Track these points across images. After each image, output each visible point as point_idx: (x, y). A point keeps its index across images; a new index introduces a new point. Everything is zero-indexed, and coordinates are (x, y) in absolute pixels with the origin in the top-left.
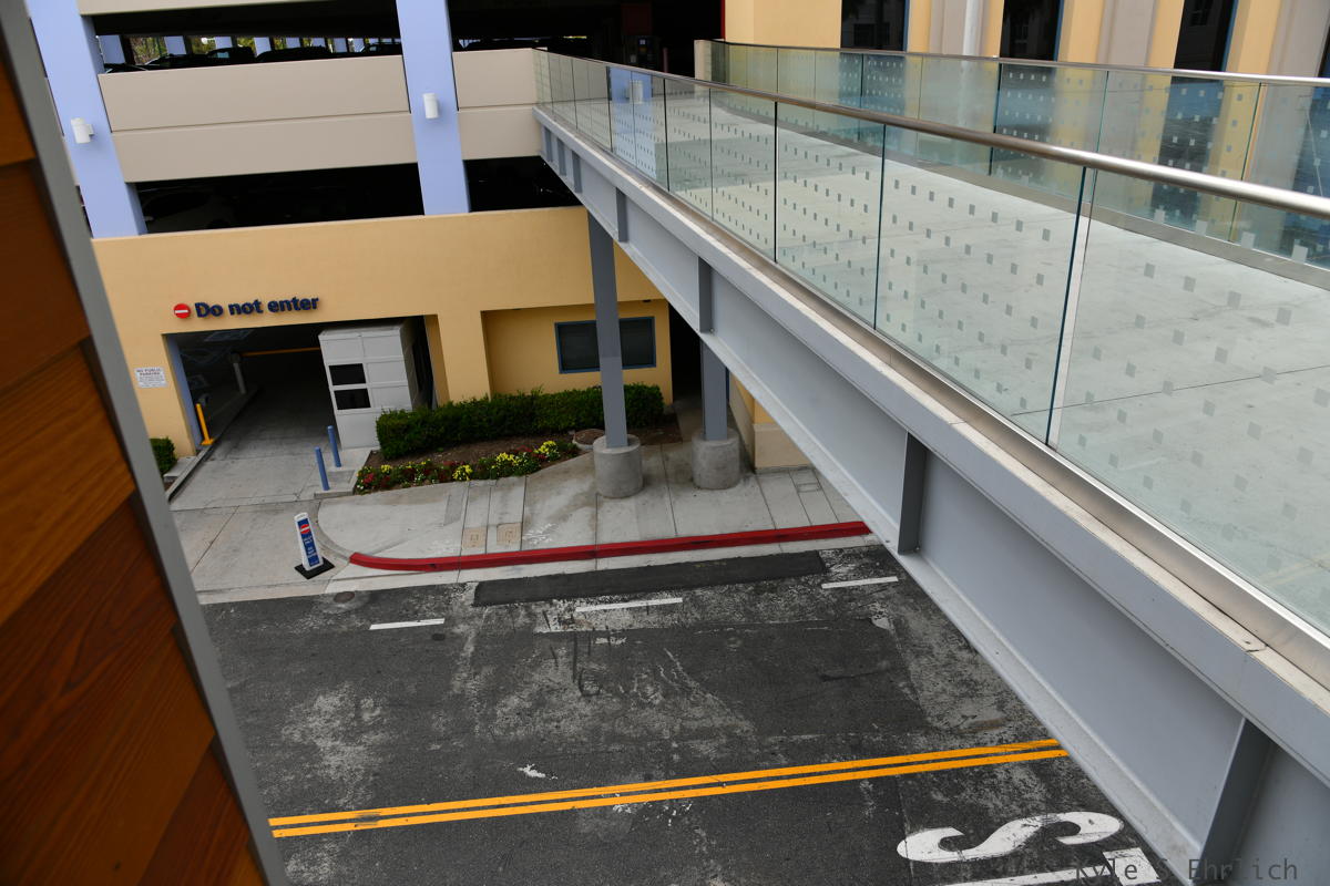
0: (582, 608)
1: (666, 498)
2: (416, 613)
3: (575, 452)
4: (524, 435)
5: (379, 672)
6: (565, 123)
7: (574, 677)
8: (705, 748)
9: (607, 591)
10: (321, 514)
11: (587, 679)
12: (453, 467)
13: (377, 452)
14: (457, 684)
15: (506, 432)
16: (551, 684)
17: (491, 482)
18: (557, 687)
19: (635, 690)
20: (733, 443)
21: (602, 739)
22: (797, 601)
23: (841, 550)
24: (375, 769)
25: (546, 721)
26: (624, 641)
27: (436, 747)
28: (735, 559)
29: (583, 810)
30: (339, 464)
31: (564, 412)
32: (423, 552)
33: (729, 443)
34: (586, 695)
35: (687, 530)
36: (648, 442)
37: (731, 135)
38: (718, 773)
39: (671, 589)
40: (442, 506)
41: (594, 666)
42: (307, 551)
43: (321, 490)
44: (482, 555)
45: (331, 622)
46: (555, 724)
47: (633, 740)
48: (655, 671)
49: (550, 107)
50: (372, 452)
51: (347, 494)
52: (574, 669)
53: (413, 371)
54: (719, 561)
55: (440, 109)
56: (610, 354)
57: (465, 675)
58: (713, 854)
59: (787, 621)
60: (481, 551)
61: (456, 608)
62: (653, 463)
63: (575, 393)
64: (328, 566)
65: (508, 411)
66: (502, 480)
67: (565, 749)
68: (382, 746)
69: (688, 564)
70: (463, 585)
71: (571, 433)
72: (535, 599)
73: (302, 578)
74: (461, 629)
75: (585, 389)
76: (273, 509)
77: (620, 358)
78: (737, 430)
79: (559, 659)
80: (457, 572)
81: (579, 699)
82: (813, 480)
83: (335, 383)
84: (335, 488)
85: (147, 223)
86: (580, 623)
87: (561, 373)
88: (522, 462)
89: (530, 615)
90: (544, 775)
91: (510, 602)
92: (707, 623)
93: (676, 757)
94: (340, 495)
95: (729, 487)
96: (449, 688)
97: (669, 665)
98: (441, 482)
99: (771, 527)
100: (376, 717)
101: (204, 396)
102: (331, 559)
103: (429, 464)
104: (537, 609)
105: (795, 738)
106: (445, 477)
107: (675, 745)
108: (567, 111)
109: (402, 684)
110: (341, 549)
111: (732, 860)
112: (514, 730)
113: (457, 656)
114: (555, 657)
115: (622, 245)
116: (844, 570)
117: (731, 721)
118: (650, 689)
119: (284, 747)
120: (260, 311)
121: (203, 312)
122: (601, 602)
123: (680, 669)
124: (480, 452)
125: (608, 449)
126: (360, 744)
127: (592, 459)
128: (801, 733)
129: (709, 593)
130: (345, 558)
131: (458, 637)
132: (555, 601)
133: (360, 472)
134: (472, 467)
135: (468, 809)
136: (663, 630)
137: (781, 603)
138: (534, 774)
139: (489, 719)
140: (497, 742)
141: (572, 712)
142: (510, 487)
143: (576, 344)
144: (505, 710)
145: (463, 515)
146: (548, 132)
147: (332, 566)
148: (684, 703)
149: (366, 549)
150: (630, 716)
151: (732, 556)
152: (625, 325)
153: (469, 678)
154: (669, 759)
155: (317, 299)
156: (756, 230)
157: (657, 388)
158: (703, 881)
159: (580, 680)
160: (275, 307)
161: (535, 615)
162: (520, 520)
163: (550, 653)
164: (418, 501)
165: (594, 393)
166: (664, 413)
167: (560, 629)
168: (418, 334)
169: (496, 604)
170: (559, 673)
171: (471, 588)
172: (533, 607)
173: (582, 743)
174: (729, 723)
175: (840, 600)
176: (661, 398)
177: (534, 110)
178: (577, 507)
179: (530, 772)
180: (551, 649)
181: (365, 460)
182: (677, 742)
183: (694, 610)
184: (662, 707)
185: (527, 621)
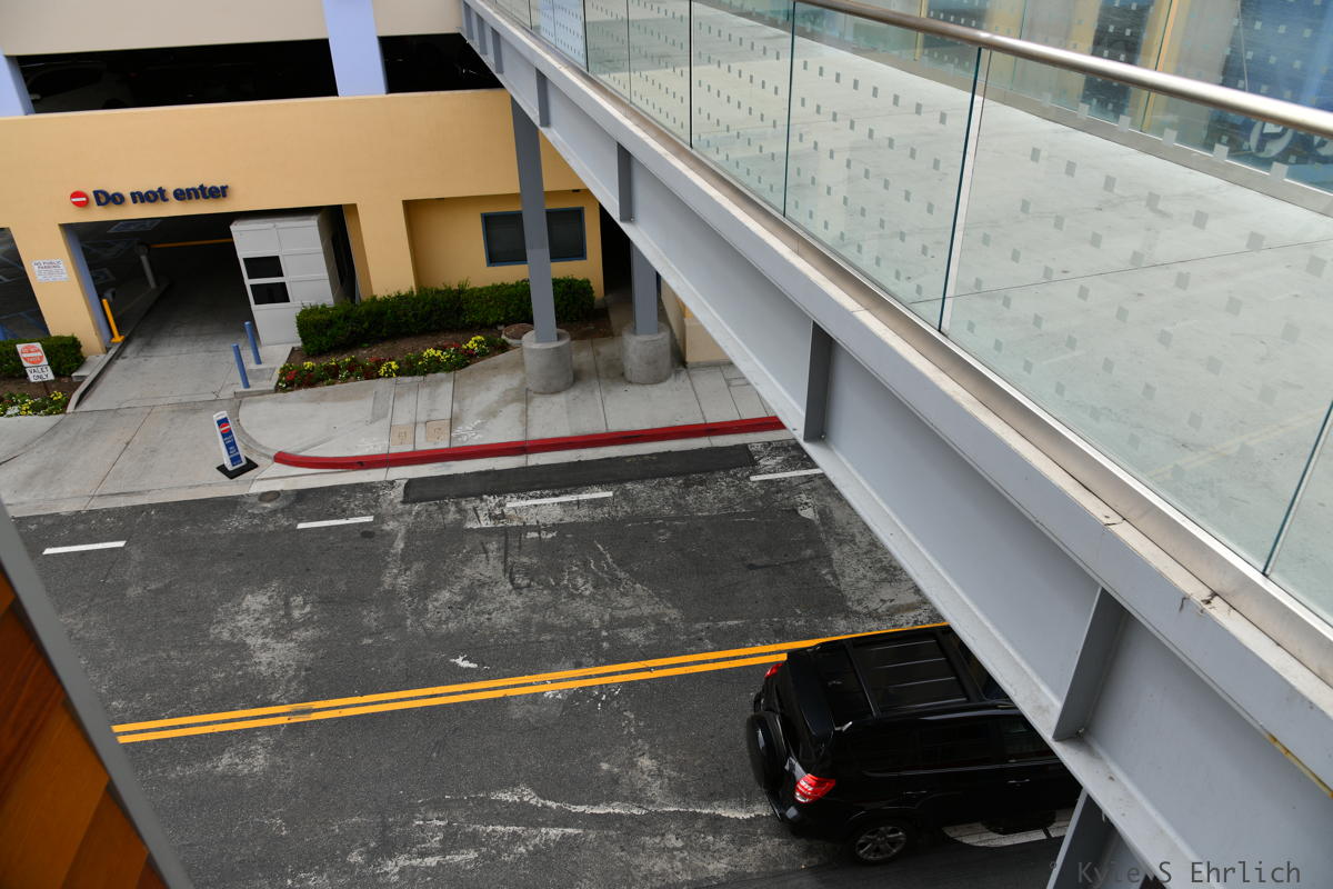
0: (513, 504)
1: (597, 393)
2: (344, 511)
3: (504, 347)
4: (451, 330)
5: (308, 570)
7: (505, 571)
8: (634, 636)
9: (538, 486)
10: (242, 413)
11: (518, 572)
12: (379, 363)
13: (299, 349)
14: (387, 580)
15: (433, 326)
16: (482, 578)
17: (418, 378)
18: (488, 580)
20: (664, 337)
21: (533, 630)
22: (725, 493)
23: (770, 443)
24: (307, 664)
25: (477, 614)
26: (554, 534)
27: (368, 641)
28: (665, 453)
29: (515, 697)
30: (259, 361)
31: (492, 307)
32: (349, 450)
33: (659, 336)
34: (518, 588)
35: (618, 424)
36: (579, 336)
37: (654, 14)
38: (647, 658)
39: (602, 483)
40: (368, 404)
41: (525, 560)
42: (229, 451)
43: (241, 389)
44: (411, 453)
45: (256, 521)
46: (487, 616)
47: (562, 629)
48: (586, 563)
50: (293, 348)
51: (269, 392)
52: (505, 562)
53: (334, 264)
54: (650, 455)
56: (538, 249)
57: (395, 571)
58: (640, 734)
59: (715, 513)
60: (408, 448)
61: (384, 506)
62: (583, 357)
63: (503, 286)
64: (251, 465)
65: (435, 305)
66: (430, 376)
67: (496, 640)
68: (314, 642)
69: (618, 459)
70: (392, 482)
71: (500, 328)
72: (465, 495)
73: (225, 478)
74: (390, 526)
75: (513, 283)
76: (191, 408)
77: (548, 251)
78: (668, 323)
79: (490, 554)
80: (384, 470)
81: (510, 592)
83: (250, 278)
84: (256, 386)
85: (33, 101)
86: (510, 519)
87: (489, 265)
88: (450, 358)
89: (461, 511)
90: (476, 663)
91: (437, 499)
92: (637, 516)
93: (605, 645)
94: (262, 393)
95: (661, 381)
96: (380, 584)
97: (599, 557)
98: (367, 379)
99: (702, 422)
100: (306, 614)
101: (112, 290)
102: (254, 459)
103: (353, 360)
104: (468, 505)
105: (721, 624)
106: (370, 374)
107: (604, 633)
109: (331, 581)
110: (264, 448)
111: (659, 740)
112: (446, 622)
113: (387, 553)
114: (486, 552)
115: (543, 130)
116: (772, 462)
117: (659, 609)
118: (580, 581)
119: (213, 645)
121: (103, 200)
122: (531, 497)
123: (610, 560)
124: (406, 347)
125: (537, 344)
126: (292, 640)
127: (522, 358)
128: (726, 619)
129: (639, 487)
130: (269, 457)
131: (388, 534)
132: (485, 497)
133: (282, 368)
134: (399, 363)
135: (401, 697)
136: (592, 524)
137: (710, 495)
138: (466, 664)
139: (420, 613)
140: (429, 635)
141: (503, 604)
142: (439, 383)
143: (503, 235)
144: (435, 603)
145: (390, 411)
146: (468, 7)
147: (256, 466)
148: (614, 593)
149: (291, 448)
150: (560, 607)
151: (662, 450)
152: (552, 216)
153: (399, 574)
154: (599, 647)
155: (227, 187)
156: (672, 113)
157: (588, 282)
158: (631, 759)
159: (511, 574)
160: (181, 195)
161: (465, 511)
162: (449, 416)
163: (481, 548)
164: (343, 399)
165: (523, 286)
166: (595, 307)
167: (490, 524)
168: (336, 224)
169: (426, 500)
170: (490, 567)
171: (400, 485)
172: (463, 503)
173: (513, 634)
174: (657, 611)
175: (768, 492)
176: (592, 292)
178: (506, 403)
179: (462, 663)
180: (482, 543)
181: (286, 357)
182: (607, 631)
183: (624, 503)
184: (592, 598)
185: (458, 516)
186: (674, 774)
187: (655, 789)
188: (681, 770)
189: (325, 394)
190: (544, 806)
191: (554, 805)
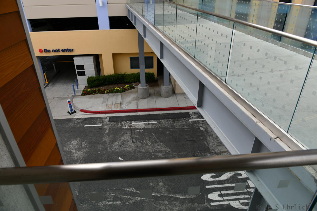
0: (133, 123)
1: (154, 99)
2: (95, 123)
3: (133, 88)
4: (122, 83)
5: (86, 136)
6: (133, 8)
7: (131, 138)
8: (160, 155)
9: (140, 120)
10: (74, 100)
11: (134, 139)
12: (105, 90)
13: (87, 86)
14: (104, 139)
15: (118, 82)
16: (125, 140)
17: (113, 94)
18: (127, 140)
19: (145, 142)
20: (170, 87)
21: (137, 152)
22: (183, 123)
23: (194, 112)
24: (85, 157)
25: (124, 148)
26: (143, 131)
27: (99, 153)
28: (169, 113)
30: (78, 89)
31: (131, 78)
32: (97, 109)
33: (169, 86)
34: (134, 142)
35: (159, 106)
36: (151, 86)
39: (154, 119)
40: (102, 99)
41: (136, 136)
42: (70, 108)
43: (74, 95)
44: (110, 111)
45: (75, 124)
46: (126, 148)
47: (143, 152)
48: (150, 138)
49: (129, 4)
50: (86, 86)
51: (80, 96)
52: (131, 136)
53: (96, 67)
54: (166, 114)
55: (103, 4)
56: (142, 65)
57: (106, 137)
59: (180, 128)
60: (111, 110)
61: (104, 122)
62: (152, 91)
63: (134, 74)
64: (75, 112)
65: (118, 77)
66: (116, 94)
67: (128, 154)
68: (87, 152)
69: (158, 114)
70: (106, 117)
71: (133, 83)
72: (123, 121)
73: (69, 115)
74: (105, 127)
75: (136, 73)
76: (62, 98)
77: (144, 66)
78: (172, 84)
79: (128, 135)
80: (105, 114)
81: (132, 143)
83: (77, 70)
84: (77, 94)
85: (32, 29)
86: (133, 127)
87: (131, 69)
88: (121, 90)
89: (122, 124)
90: (123, 159)
91: (117, 121)
92: (162, 127)
93: (153, 156)
94: (78, 96)
95: (169, 97)
96: (102, 140)
97: (153, 136)
98: (102, 94)
99: (178, 107)
100: (85, 146)
101: (46, 71)
102: (76, 110)
103: (99, 89)
104: (123, 123)
105: (180, 153)
106: (103, 92)
107: (153, 154)
108: (133, 5)
109: (91, 139)
110: (78, 108)
111: (164, 179)
112: (117, 149)
113: (104, 133)
114: (127, 134)
115: (144, 38)
116: (194, 117)
117: (166, 149)
118: (148, 142)
119: (64, 151)
120: (60, 52)
121: (46, 51)
122: (138, 122)
123: (155, 137)
124: (111, 87)
125: (141, 87)
126: (82, 151)
127: (137, 89)
128: (182, 152)
129: (163, 121)
130: (79, 110)
131: (105, 129)
132: (127, 121)
133: (83, 90)
134: (109, 90)
136: (152, 129)
137: (179, 124)
139: (111, 147)
140: (113, 152)
141: (130, 146)
142: (118, 95)
143: (134, 62)
144: (115, 145)
145: (107, 101)
146: (129, 10)
147: (76, 112)
148: (156, 145)
149: (84, 108)
150: (143, 147)
152: (146, 58)
154: (151, 157)
155: (73, 49)
156: (172, 35)
157: (153, 73)
158: (157, 183)
160: (63, 51)
161: (123, 124)
162: (120, 103)
163: (126, 133)
164: (96, 98)
165: (138, 74)
166: (155, 79)
167: (128, 128)
168: (97, 58)
169: (114, 122)
170: (127, 137)
171: (108, 118)
173: (132, 153)
175: (193, 123)
176: (154, 76)
177: (126, 5)
178: (133, 100)
179: (120, 158)
180: (126, 132)
181: (84, 88)
182: (153, 153)
183: (159, 125)
184: (150, 146)
185: (121, 126)
186: (167, 187)
187: (163, 190)
188: (169, 186)
189: (92, 96)
190: (137, 192)
191: (139, 192)
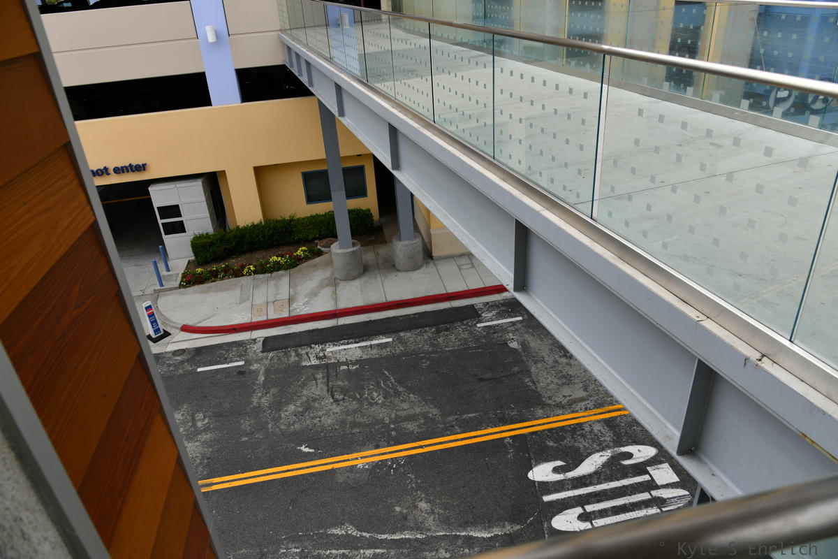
0: (330, 349)
1: (379, 279)
2: (226, 359)
3: (320, 253)
4: (287, 244)
5: (205, 397)
6: (299, 42)
7: (328, 391)
8: (410, 426)
9: (345, 337)
10: (160, 302)
11: (336, 391)
12: (243, 267)
13: (193, 261)
14: (255, 401)
15: (275, 243)
16: (313, 396)
17: (267, 275)
18: (318, 397)
19: (366, 395)
20: (418, 241)
21: (348, 426)
22: (462, 335)
23: (488, 303)
24: (208, 455)
26: (358, 366)
27: (245, 439)
28: (423, 313)
29: (339, 469)
30: (168, 270)
31: (311, 229)
32: (227, 321)
33: (415, 241)
34: (336, 401)
35: (393, 296)
36: (366, 244)
37: (408, 46)
38: (420, 440)
39: (385, 333)
40: (238, 292)
41: (340, 383)
42: (152, 325)
43: (159, 288)
44: (264, 321)
45: (171, 368)
46: (318, 419)
47: (366, 425)
48: (378, 384)
49: (288, 32)
50: (189, 261)
51: (176, 288)
52: (328, 386)
53: (212, 207)
54: (414, 314)
55: (218, 35)
56: (338, 192)
57: (260, 394)
58: (419, 488)
59: (457, 348)
60: (264, 318)
61: (251, 355)
62: (369, 257)
63: (317, 216)
64: (167, 334)
65: (275, 229)
66: (275, 274)
67: (325, 434)
68: (211, 441)
69: (394, 317)
70: (255, 340)
71: (316, 241)
72: (300, 345)
73: (151, 344)
74: (255, 366)
75: (323, 213)
77: (344, 192)
78: (420, 233)
79: (318, 381)
80: (250, 332)
81: (332, 404)
82: (468, 262)
83: (161, 219)
84: (167, 285)
86: (329, 358)
87: (307, 204)
88: (287, 262)
89: (298, 355)
90: (313, 450)
91: (285, 348)
92: (408, 352)
93: (393, 433)
94: (171, 289)
95: (417, 269)
96: (251, 403)
97: (386, 379)
98: (236, 277)
99: (445, 292)
100: (205, 424)
102: (168, 330)
103: (227, 266)
104: (302, 351)
105: (465, 416)
106: (238, 274)
107: (392, 426)
108: (300, 34)
109: (220, 403)
110: (174, 323)
111: (431, 490)
112: (293, 425)
113: (254, 384)
114: (315, 379)
115: (341, 119)
116: (490, 315)
118: (375, 394)
120: (108, 174)
122: (342, 344)
123: (393, 381)
124: (259, 257)
125: (340, 250)
126: (197, 441)
127: (331, 257)
128: (468, 413)
129: (408, 334)
130: (177, 328)
131: (254, 372)
132: (313, 346)
133: (183, 274)
134: (255, 266)
135: (268, 474)
136: (381, 359)
137: (453, 337)
138: (307, 450)
139: (277, 420)
140: (283, 433)
141: (328, 411)
142: (280, 277)
143: (316, 184)
144: (286, 413)
145: (251, 296)
146: (289, 48)
147: (170, 334)
148: (397, 401)
149: (191, 322)
150: (364, 411)
151: (421, 311)
152: (347, 171)
153: (262, 396)
154: (390, 435)
155: (145, 164)
156: (421, 103)
157: (369, 210)
158: (414, 503)
159: (332, 392)
160: (118, 171)
161: (301, 355)
162: (288, 298)
163: (312, 377)
164: (221, 290)
165: (330, 215)
166: (374, 226)
167: (317, 362)
168: (213, 183)
169: (276, 350)
170: (319, 389)
171: (259, 341)
172: (300, 350)
173: (336, 429)
174: (424, 410)
175: (488, 333)
176: (372, 217)
177: (278, 34)
178: (323, 287)
179: (305, 449)
180: (313, 374)
181: (185, 267)
182: (394, 424)
183: (399, 345)
184: (383, 404)
185: (296, 359)
186: (441, 511)
187: (430, 521)
188: (445, 509)
190: (361, 536)
191: (368, 535)
